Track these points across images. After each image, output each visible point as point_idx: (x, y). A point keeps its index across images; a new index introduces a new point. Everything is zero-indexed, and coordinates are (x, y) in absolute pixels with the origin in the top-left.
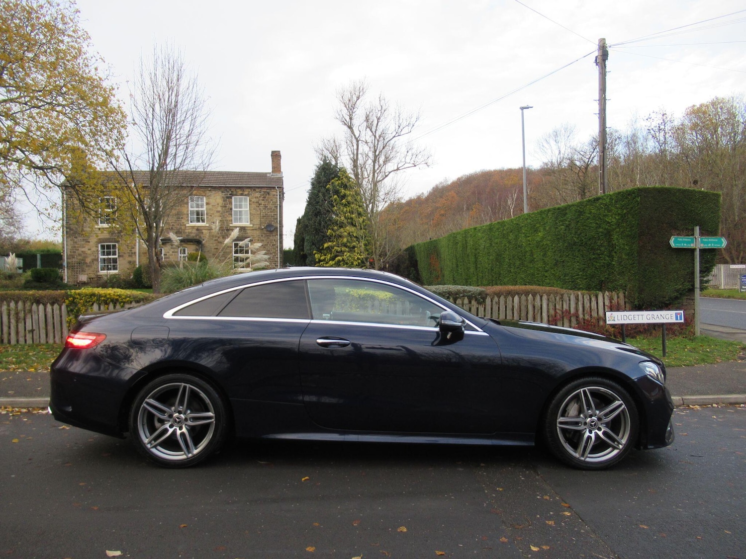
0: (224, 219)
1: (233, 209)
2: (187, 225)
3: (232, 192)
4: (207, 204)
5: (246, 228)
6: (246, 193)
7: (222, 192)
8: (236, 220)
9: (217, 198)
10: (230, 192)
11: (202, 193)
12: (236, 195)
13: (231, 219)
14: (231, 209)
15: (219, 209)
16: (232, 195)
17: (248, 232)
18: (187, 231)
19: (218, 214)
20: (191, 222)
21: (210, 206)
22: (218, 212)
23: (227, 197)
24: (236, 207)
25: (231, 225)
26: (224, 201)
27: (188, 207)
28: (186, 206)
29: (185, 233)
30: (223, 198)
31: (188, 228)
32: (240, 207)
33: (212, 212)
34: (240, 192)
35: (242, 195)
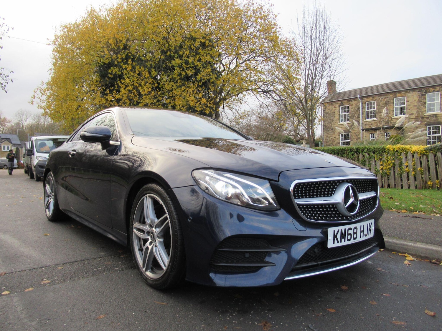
0: (419, 111)
1: (427, 103)
2: (393, 118)
3: (426, 90)
4: (407, 101)
5: (437, 115)
6: (437, 89)
7: (418, 92)
8: (429, 110)
9: (414, 97)
10: (424, 91)
11: (403, 94)
12: (429, 92)
13: (425, 110)
14: (425, 103)
15: (416, 104)
16: (426, 93)
17: (439, 118)
18: (393, 121)
19: (415, 108)
20: (396, 115)
21: (409, 103)
22: (415, 106)
23: (422, 95)
24: (429, 101)
25: (425, 114)
26: (419, 98)
27: (394, 106)
28: (392, 105)
29: (391, 123)
30: (419, 95)
31: (393, 119)
32: (433, 100)
33: (410, 107)
34: (433, 90)
35: (434, 91)
